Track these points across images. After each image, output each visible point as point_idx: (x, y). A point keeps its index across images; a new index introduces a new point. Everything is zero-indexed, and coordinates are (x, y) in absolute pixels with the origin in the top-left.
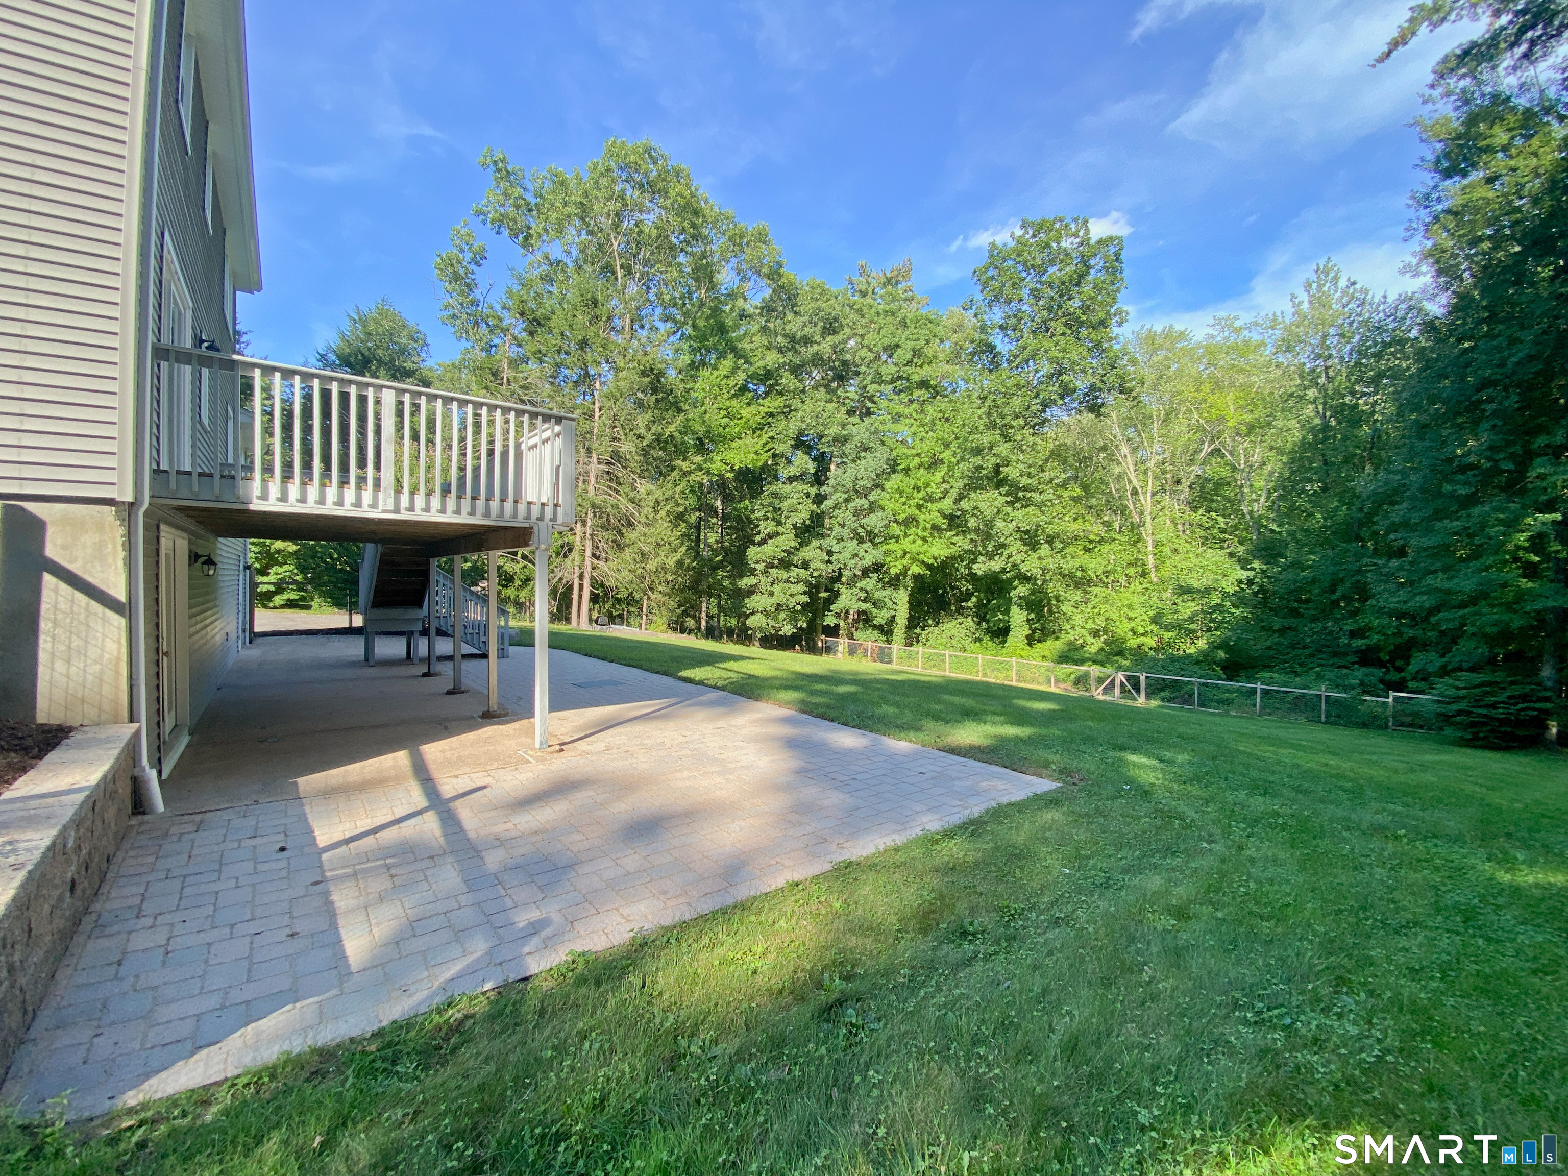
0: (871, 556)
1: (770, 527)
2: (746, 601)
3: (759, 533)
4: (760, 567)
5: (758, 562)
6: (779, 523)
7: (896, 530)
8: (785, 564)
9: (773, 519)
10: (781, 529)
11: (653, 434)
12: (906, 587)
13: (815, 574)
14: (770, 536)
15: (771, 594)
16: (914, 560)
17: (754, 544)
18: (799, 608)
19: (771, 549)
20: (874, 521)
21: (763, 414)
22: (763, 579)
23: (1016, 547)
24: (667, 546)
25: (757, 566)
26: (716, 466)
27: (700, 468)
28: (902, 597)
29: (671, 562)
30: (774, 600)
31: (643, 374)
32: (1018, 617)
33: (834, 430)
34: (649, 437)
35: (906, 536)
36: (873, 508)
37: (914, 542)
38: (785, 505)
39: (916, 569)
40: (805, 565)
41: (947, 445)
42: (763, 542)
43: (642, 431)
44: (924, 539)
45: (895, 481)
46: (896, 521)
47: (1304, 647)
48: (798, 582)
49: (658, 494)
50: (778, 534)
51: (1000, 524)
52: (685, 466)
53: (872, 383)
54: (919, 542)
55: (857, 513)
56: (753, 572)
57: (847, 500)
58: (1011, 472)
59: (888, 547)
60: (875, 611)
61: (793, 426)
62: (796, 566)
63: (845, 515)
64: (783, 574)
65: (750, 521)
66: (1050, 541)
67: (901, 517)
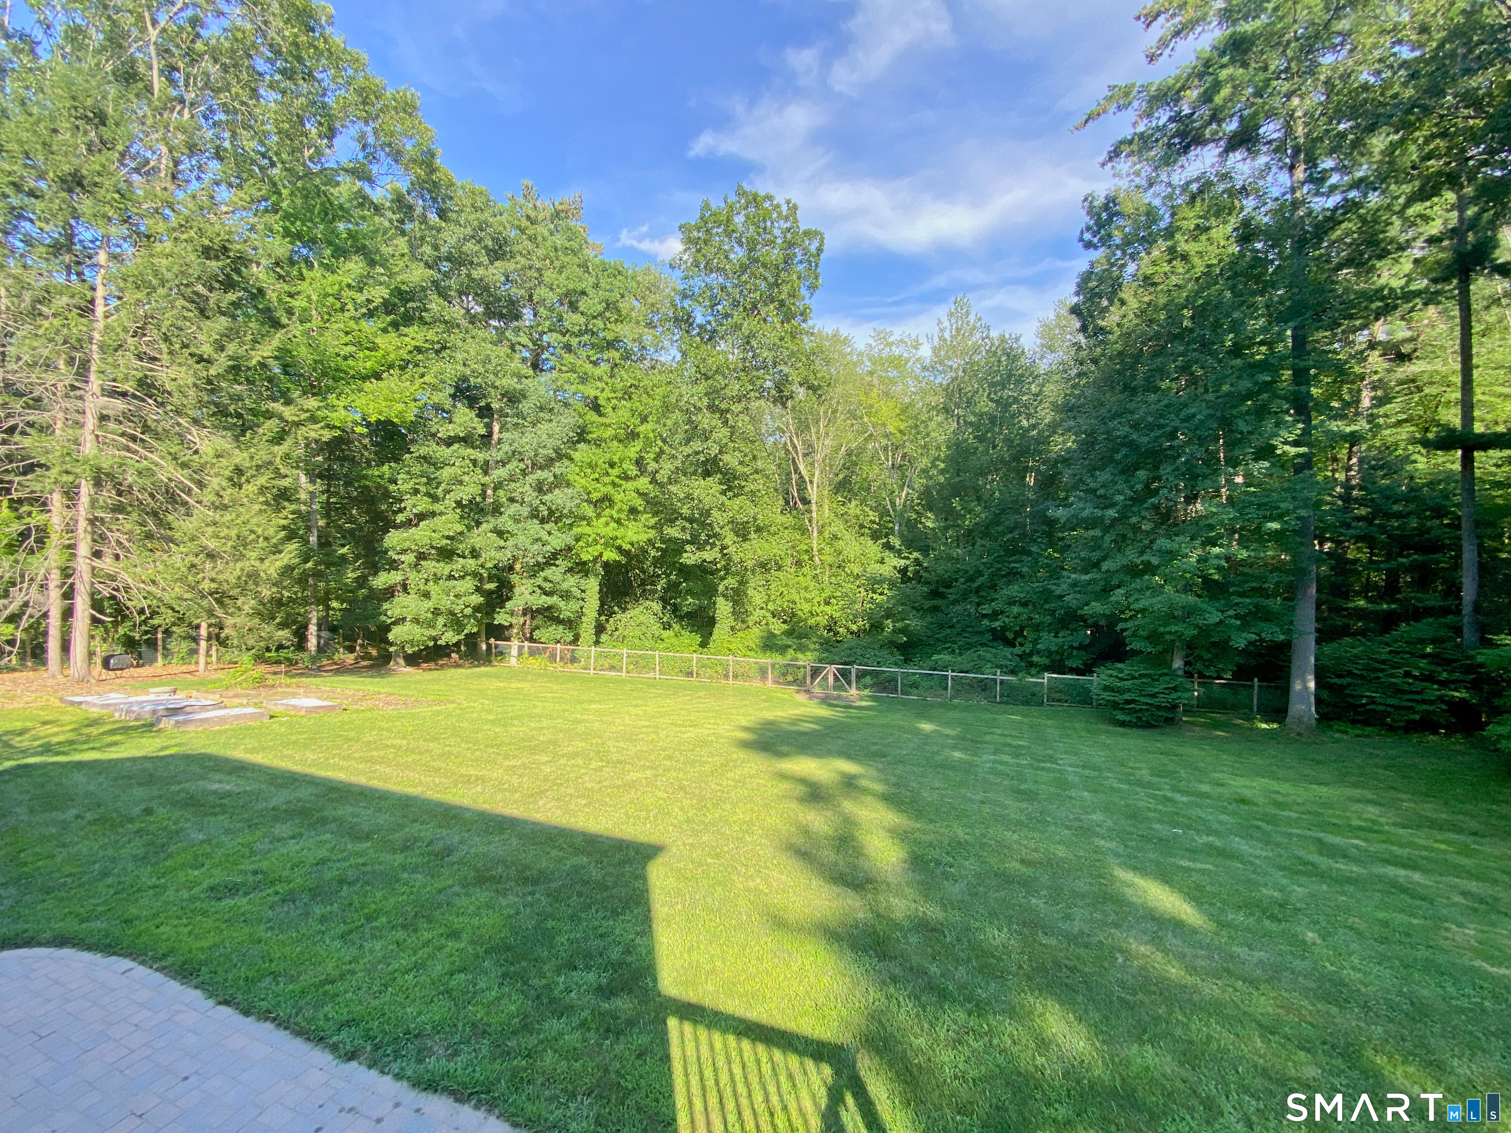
0: (557, 541)
1: (423, 504)
2: (386, 606)
3: (401, 510)
4: (410, 558)
5: (404, 552)
6: (435, 499)
7: (589, 511)
8: (446, 554)
9: (428, 494)
10: (438, 507)
11: (231, 358)
12: (596, 575)
13: (489, 565)
14: (421, 517)
15: (427, 595)
16: (606, 544)
17: (397, 527)
18: (468, 611)
19: (421, 534)
20: (558, 498)
21: (409, 348)
22: (412, 575)
23: (729, 538)
24: (262, 543)
25: (403, 558)
26: (339, 416)
27: (313, 419)
28: (593, 585)
29: (272, 567)
30: (429, 604)
31: (207, 252)
32: (723, 608)
33: (508, 382)
34: (222, 362)
35: (599, 516)
36: (560, 482)
37: (607, 524)
38: (446, 473)
39: (611, 555)
40: (475, 553)
41: (644, 420)
42: (408, 524)
43: (207, 350)
44: (618, 522)
45: (583, 453)
46: (589, 501)
47: (952, 627)
48: (463, 577)
49: (240, 458)
50: (433, 514)
51: (715, 513)
52: (288, 413)
53: (551, 331)
54: (613, 525)
55: (540, 488)
56: (394, 565)
57: (524, 473)
58: (730, 460)
59: (579, 530)
60: (562, 604)
61: (451, 370)
62: (464, 557)
63: (525, 489)
64: (444, 568)
65: (387, 494)
66: (759, 530)
67: (595, 496)
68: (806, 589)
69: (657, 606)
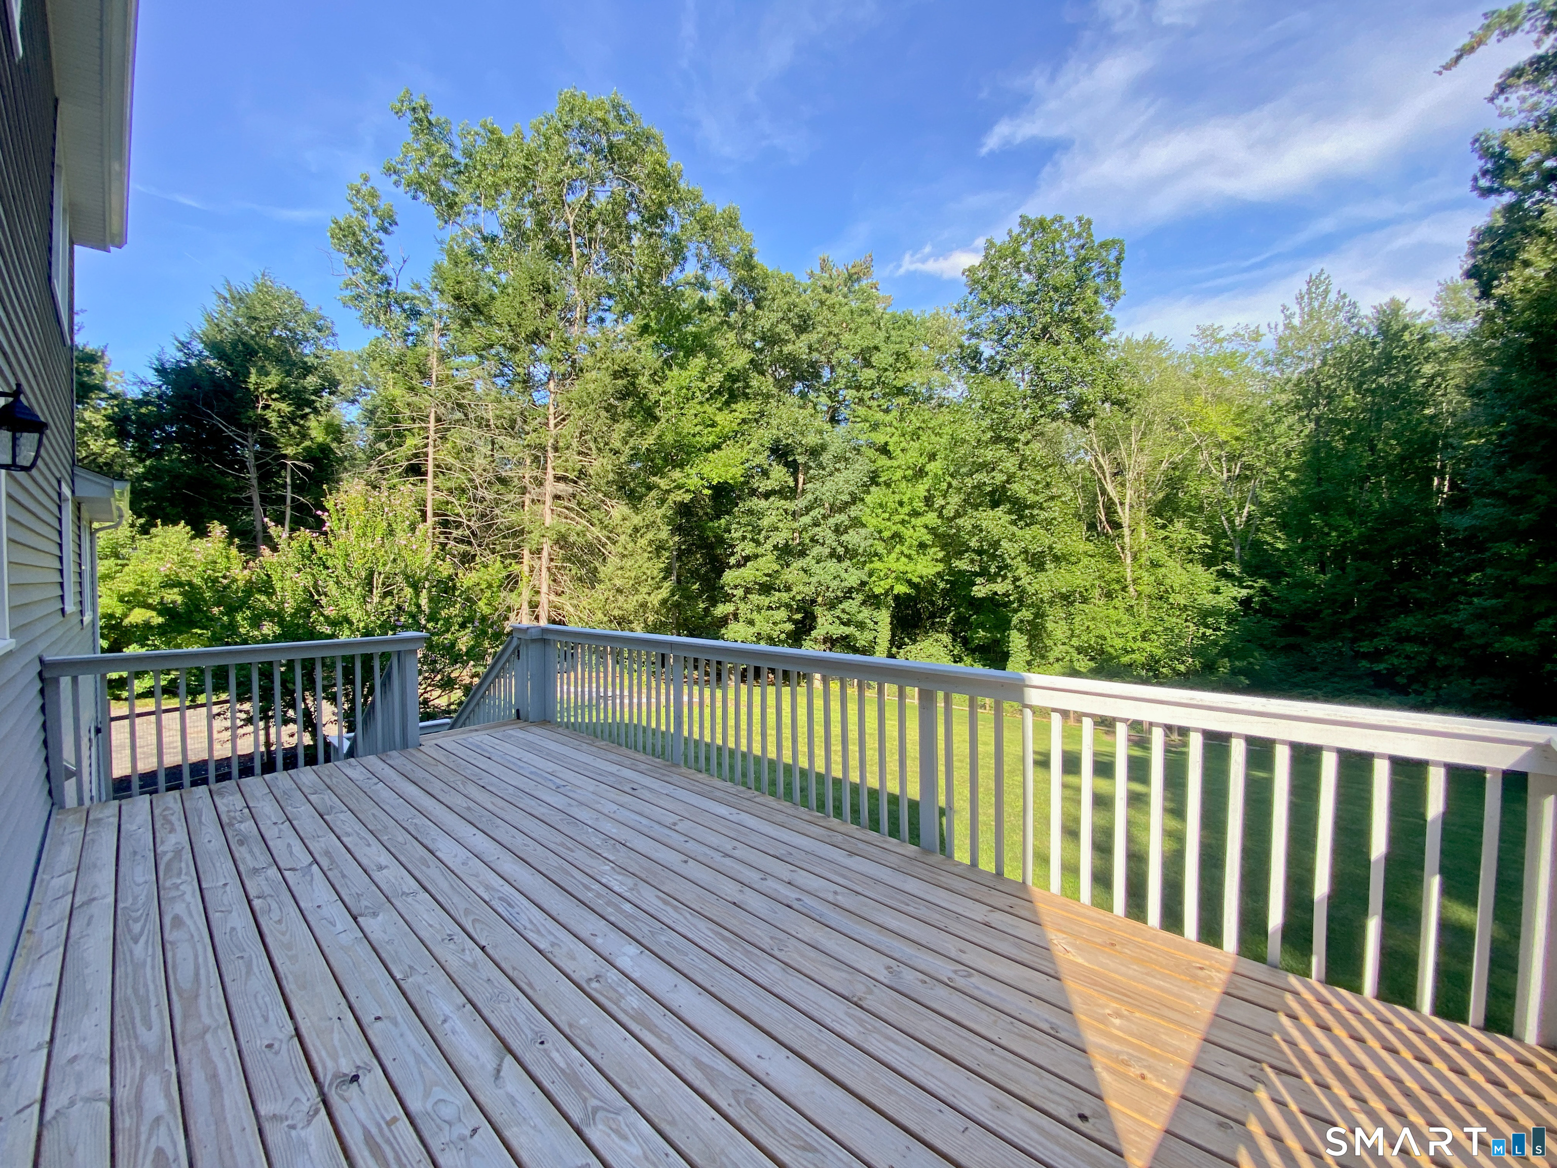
0: (853, 578)
1: (749, 548)
2: (723, 631)
3: (733, 554)
4: (740, 592)
5: (736, 587)
6: (758, 543)
7: (880, 548)
8: (766, 589)
9: (753, 540)
10: (760, 550)
11: (632, 449)
12: (888, 608)
13: (799, 597)
14: (747, 559)
15: (751, 623)
16: (897, 579)
17: (730, 568)
18: (783, 636)
19: (748, 573)
20: (852, 538)
21: (739, 421)
22: (742, 606)
23: (1022, 569)
24: (650, 581)
25: (735, 592)
26: (694, 482)
27: (679, 487)
28: (884, 617)
29: (655, 599)
30: (755, 630)
31: (616, 375)
32: (1017, 641)
33: (812, 440)
34: (627, 451)
35: (889, 553)
36: (857, 523)
37: (898, 559)
38: (765, 522)
39: (901, 589)
40: (788, 589)
41: (932, 457)
42: (739, 565)
43: (617, 444)
44: (909, 557)
45: (876, 494)
46: (881, 539)
48: (778, 608)
49: (637, 520)
50: (756, 556)
51: (1004, 544)
52: (663, 483)
53: (847, 387)
54: (903, 559)
55: (838, 530)
56: (728, 598)
57: (824, 517)
58: (1019, 489)
59: (872, 566)
60: (857, 634)
61: (764, 435)
62: (779, 591)
63: (825, 532)
64: (764, 601)
65: (721, 541)
66: (1057, 559)
67: (886, 534)
68: (1118, 622)
69: (946, 638)
